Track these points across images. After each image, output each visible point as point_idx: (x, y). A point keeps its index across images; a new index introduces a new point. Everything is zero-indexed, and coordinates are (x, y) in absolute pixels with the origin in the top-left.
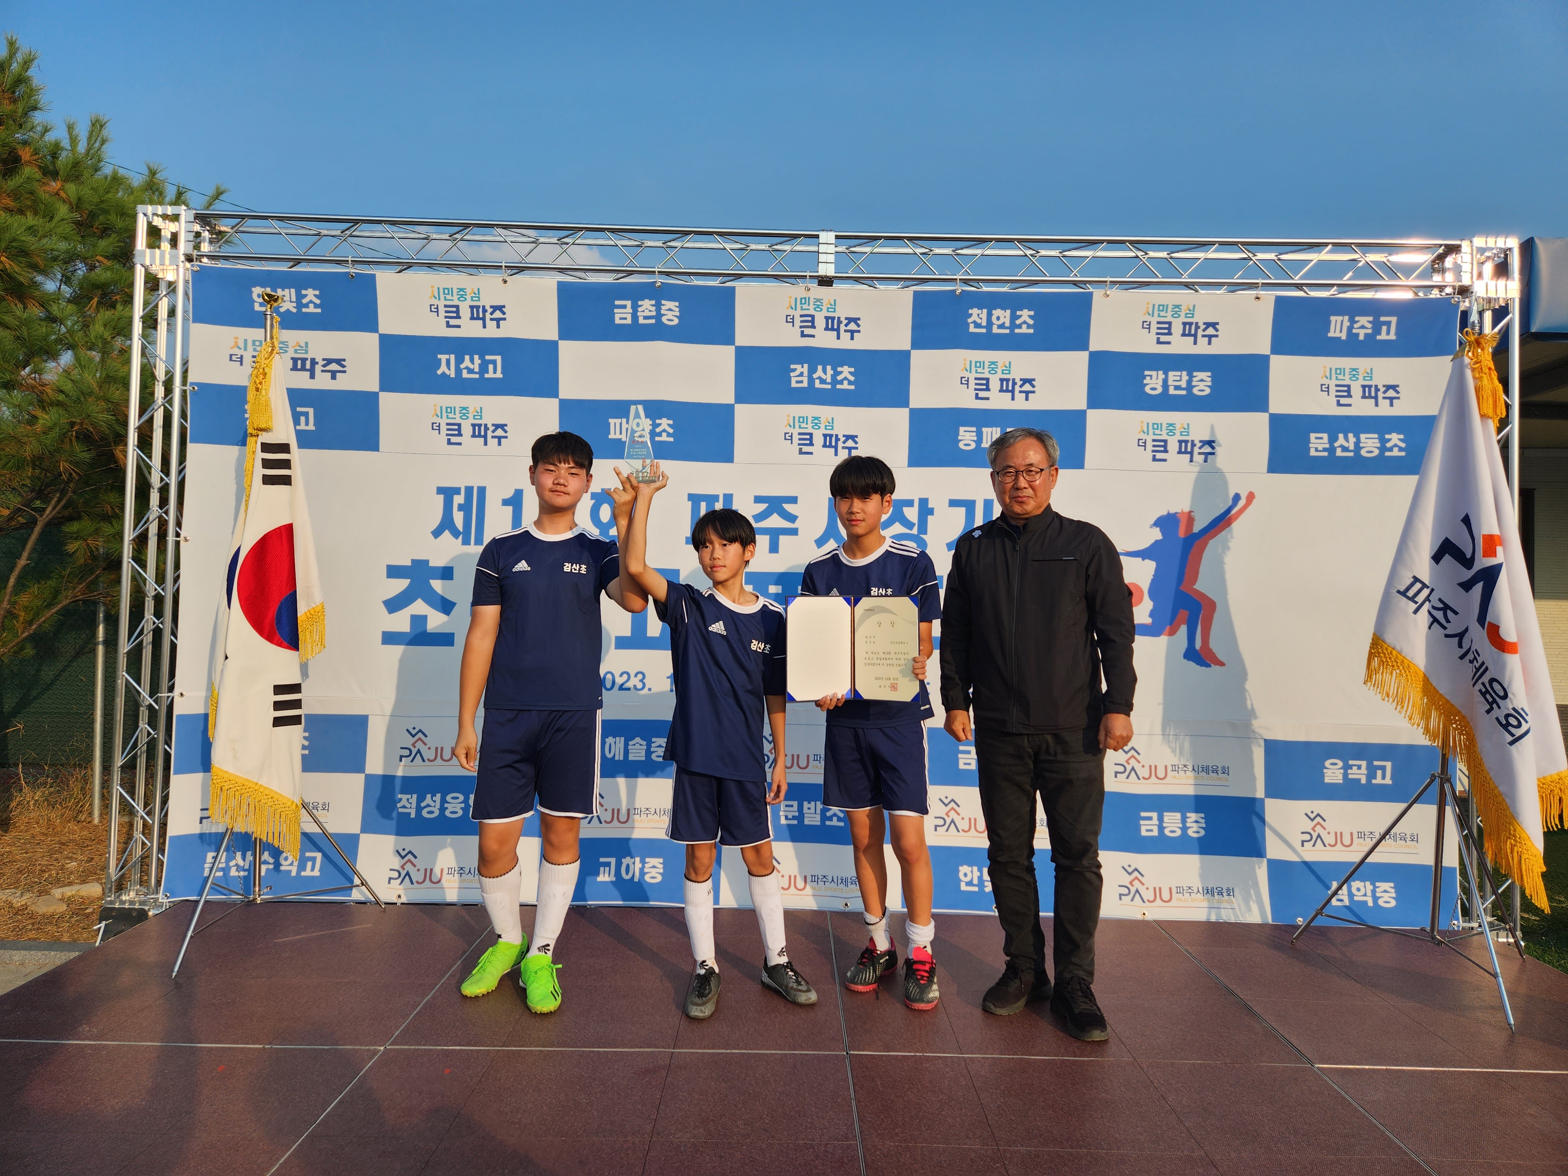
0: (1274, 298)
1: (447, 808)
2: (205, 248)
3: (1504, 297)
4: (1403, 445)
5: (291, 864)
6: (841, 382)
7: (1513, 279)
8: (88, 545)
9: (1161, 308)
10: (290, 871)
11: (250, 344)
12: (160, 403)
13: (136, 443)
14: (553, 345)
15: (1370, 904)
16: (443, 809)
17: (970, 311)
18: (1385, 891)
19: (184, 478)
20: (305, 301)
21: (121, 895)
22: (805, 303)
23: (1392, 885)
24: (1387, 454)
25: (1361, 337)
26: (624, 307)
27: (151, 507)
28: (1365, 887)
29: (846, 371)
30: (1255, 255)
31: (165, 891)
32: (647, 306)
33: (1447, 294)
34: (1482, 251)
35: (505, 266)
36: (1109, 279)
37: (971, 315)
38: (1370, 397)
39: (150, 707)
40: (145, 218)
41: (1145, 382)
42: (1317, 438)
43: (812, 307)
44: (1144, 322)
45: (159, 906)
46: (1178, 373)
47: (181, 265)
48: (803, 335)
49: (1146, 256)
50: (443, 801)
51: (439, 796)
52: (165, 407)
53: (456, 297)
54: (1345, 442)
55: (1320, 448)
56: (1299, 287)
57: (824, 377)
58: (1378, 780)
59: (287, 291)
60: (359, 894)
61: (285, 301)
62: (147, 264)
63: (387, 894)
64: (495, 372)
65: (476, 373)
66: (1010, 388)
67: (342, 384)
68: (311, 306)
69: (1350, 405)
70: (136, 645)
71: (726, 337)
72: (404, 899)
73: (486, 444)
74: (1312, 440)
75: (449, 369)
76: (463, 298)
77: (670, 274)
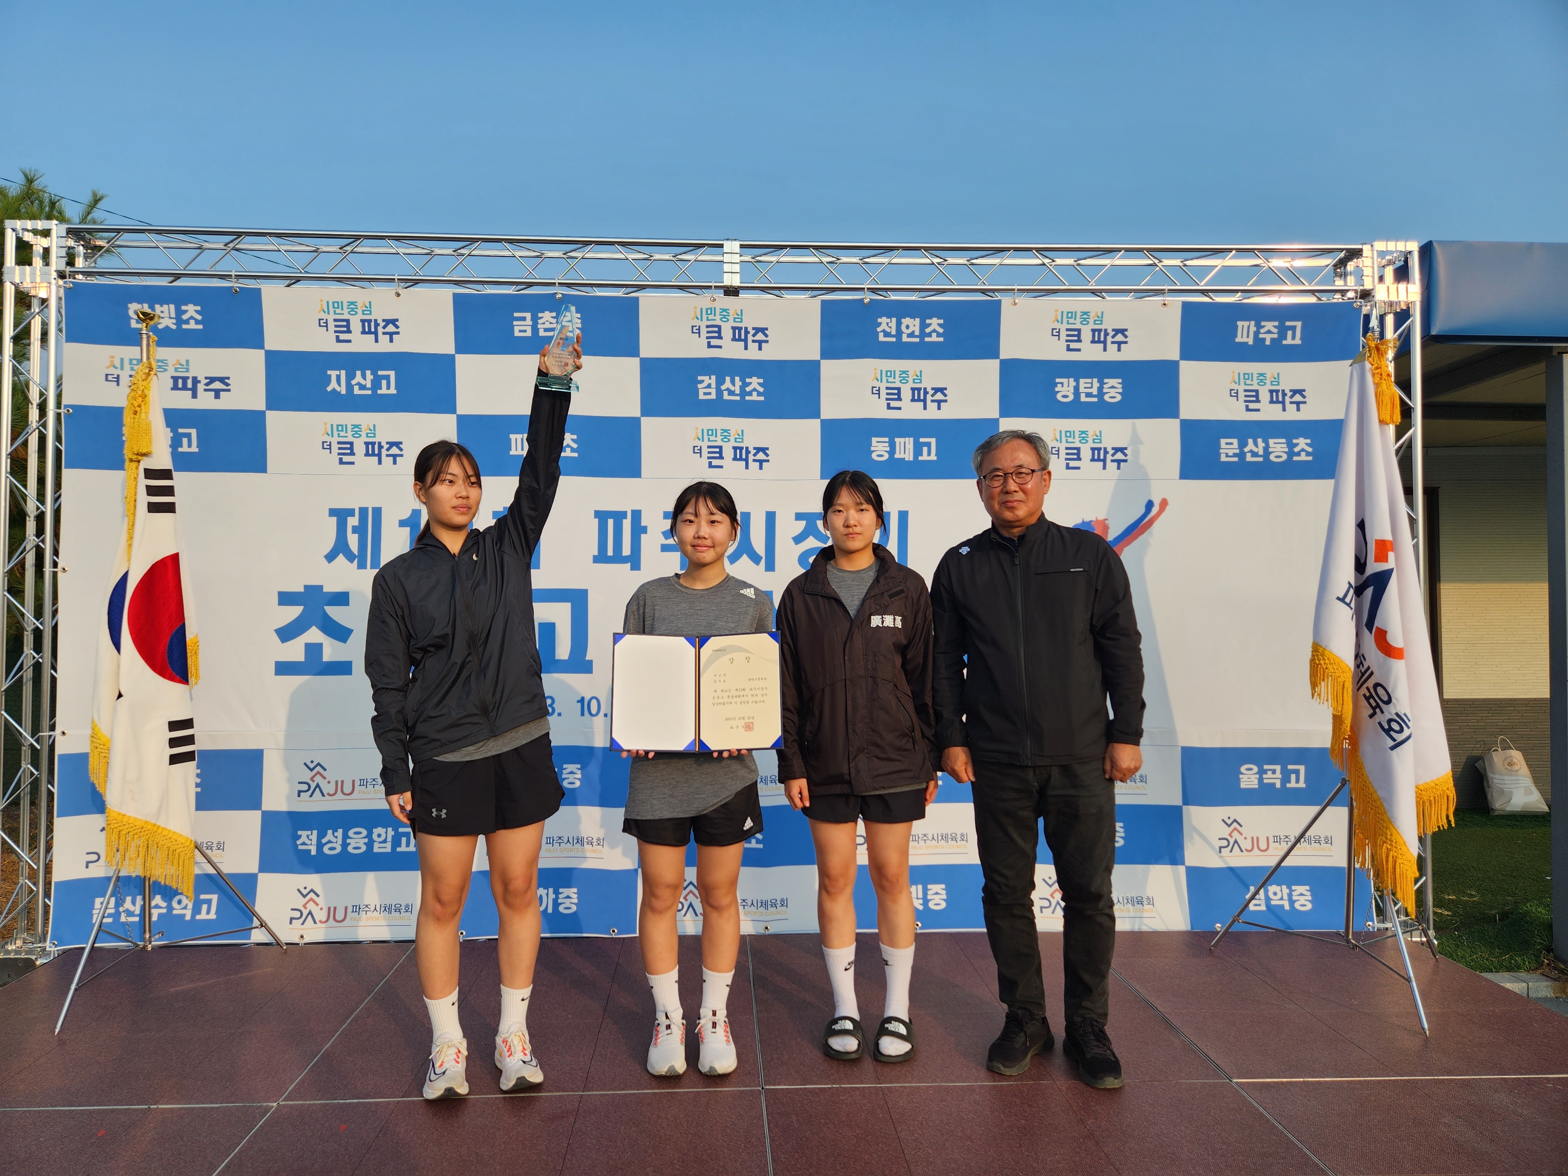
0: (1181, 303)
1: (349, 844)
2: (80, 263)
3: (1405, 300)
4: (1310, 450)
5: (185, 908)
6: (750, 394)
7: (1414, 283)
9: (1070, 315)
10: (184, 915)
11: (126, 363)
12: (35, 427)
13: (9, 470)
14: (450, 359)
15: (1287, 907)
16: (345, 845)
17: (879, 320)
18: (1302, 895)
19: (59, 506)
20: (185, 317)
21: (7, 943)
22: (711, 314)
23: (1308, 888)
24: (1295, 458)
25: (1268, 342)
26: (524, 319)
27: (27, 536)
28: (1281, 891)
29: (755, 382)
30: (1161, 261)
31: (52, 939)
32: (547, 317)
33: (1349, 299)
34: (1382, 254)
35: (398, 279)
36: (1015, 287)
37: (880, 324)
38: (1277, 402)
40: (14, 234)
41: (1057, 389)
42: (1227, 444)
43: (718, 317)
44: (1053, 329)
45: (47, 955)
46: (1089, 380)
47: (53, 282)
48: (710, 346)
49: (1054, 263)
50: (345, 836)
51: (340, 831)
52: (40, 432)
53: (346, 311)
54: (1254, 447)
55: (1231, 454)
56: (1204, 292)
57: (732, 388)
58: (1292, 784)
59: (165, 307)
60: (258, 936)
61: (163, 318)
62: (17, 281)
63: (288, 934)
64: (388, 388)
65: (368, 389)
66: (922, 398)
67: (226, 403)
68: (192, 322)
69: (1258, 410)
70: (15, 682)
71: (631, 348)
72: (307, 940)
73: (380, 462)
74: (1223, 445)
75: (340, 386)
76: (353, 311)
77: (571, 286)
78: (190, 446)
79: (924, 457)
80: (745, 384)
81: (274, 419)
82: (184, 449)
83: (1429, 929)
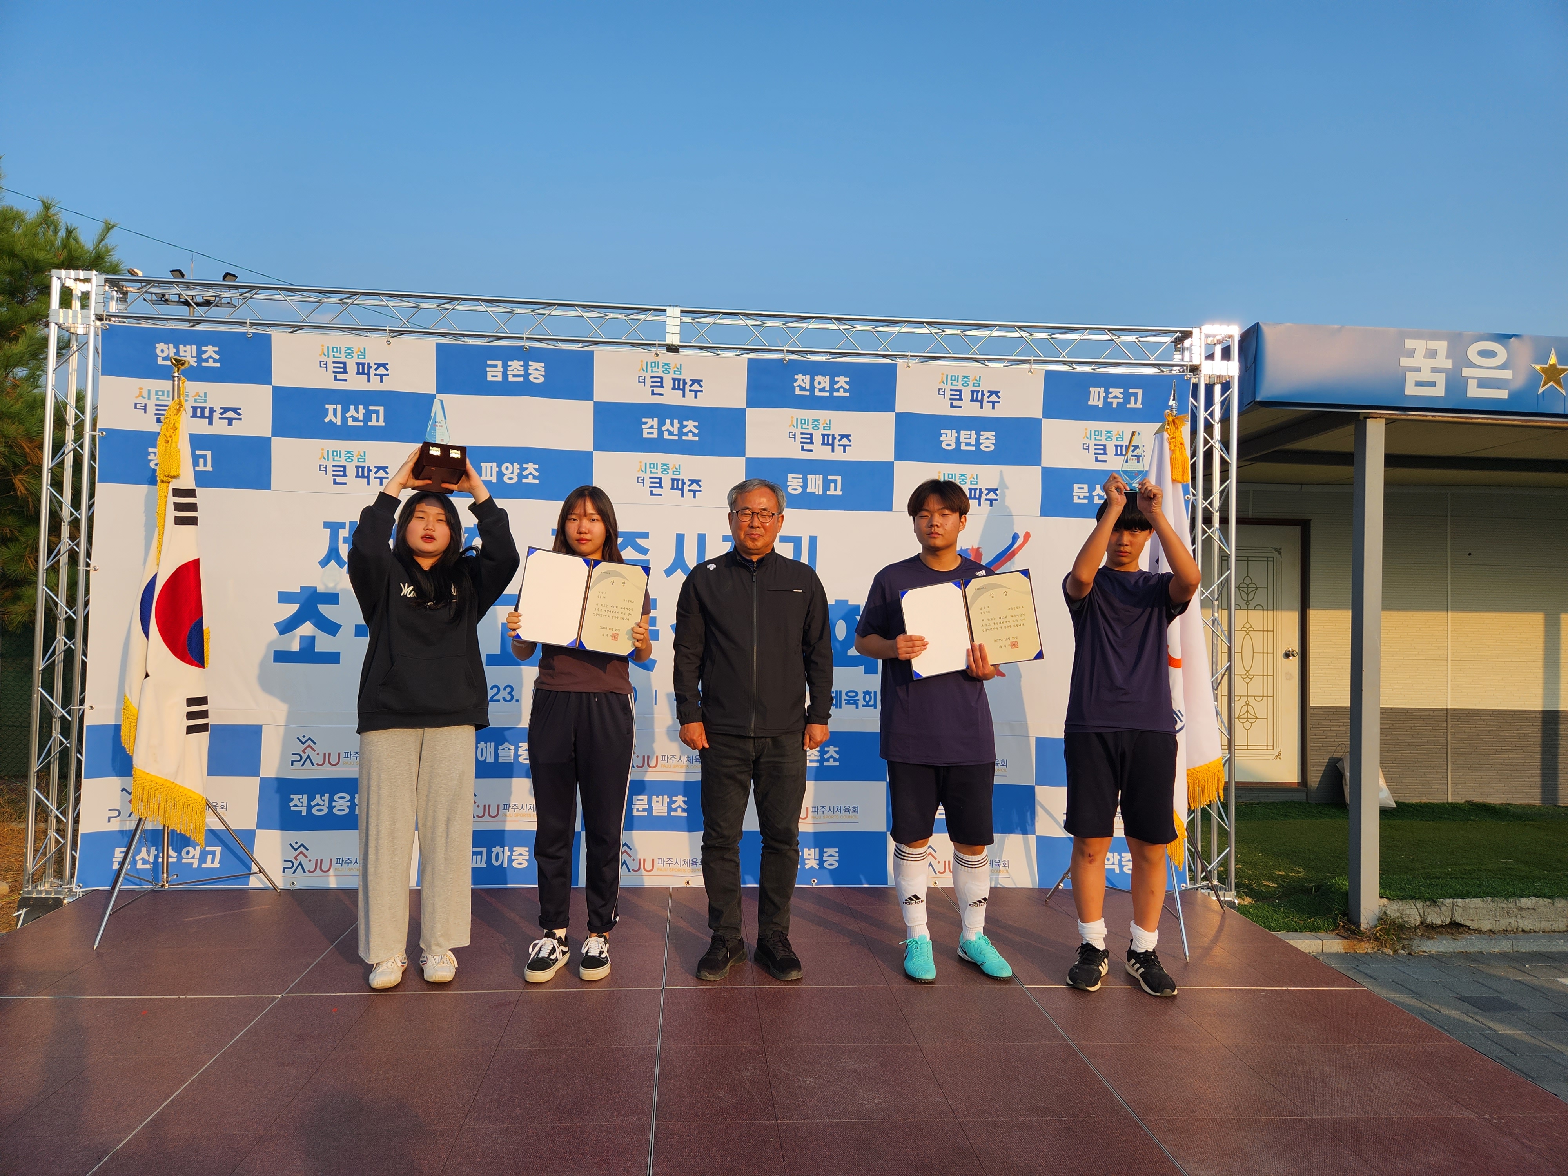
0: (1044, 371)
1: (335, 806)
2: (114, 307)
5: (193, 858)
6: (687, 434)
7: (1234, 361)
10: (192, 864)
11: (153, 393)
12: (71, 447)
13: (49, 483)
14: (431, 398)
15: (1117, 871)
16: (331, 807)
17: (796, 377)
19: (93, 513)
20: (204, 356)
21: (37, 886)
22: (655, 367)
25: (1115, 406)
26: (496, 366)
27: (62, 539)
29: (691, 425)
30: (1029, 336)
31: (77, 882)
32: (516, 367)
33: (1181, 372)
34: (1208, 336)
35: (389, 330)
36: (909, 354)
37: (797, 380)
38: (1121, 455)
39: (63, 718)
40: (58, 281)
41: (941, 439)
43: (660, 370)
44: (939, 389)
45: (72, 895)
46: (969, 432)
47: (92, 323)
48: (653, 394)
49: (941, 335)
50: (331, 800)
52: (76, 450)
53: (343, 355)
55: (1081, 497)
56: (1065, 363)
57: (671, 429)
59: (188, 347)
60: (256, 882)
61: (186, 357)
62: (61, 322)
63: (283, 882)
64: (378, 420)
65: (360, 421)
66: (830, 442)
67: (238, 429)
68: (211, 360)
69: (1105, 461)
70: (50, 664)
71: (586, 393)
72: (298, 886)
74: (1076, 489)
75: (336, 418)
76: (349, 355)
77: (537, 340)
78: (205, 465)
79: (831, 492)
80: (682, 426)
81: (278, 444)
82: (201, 468)
83: (1231, 891)
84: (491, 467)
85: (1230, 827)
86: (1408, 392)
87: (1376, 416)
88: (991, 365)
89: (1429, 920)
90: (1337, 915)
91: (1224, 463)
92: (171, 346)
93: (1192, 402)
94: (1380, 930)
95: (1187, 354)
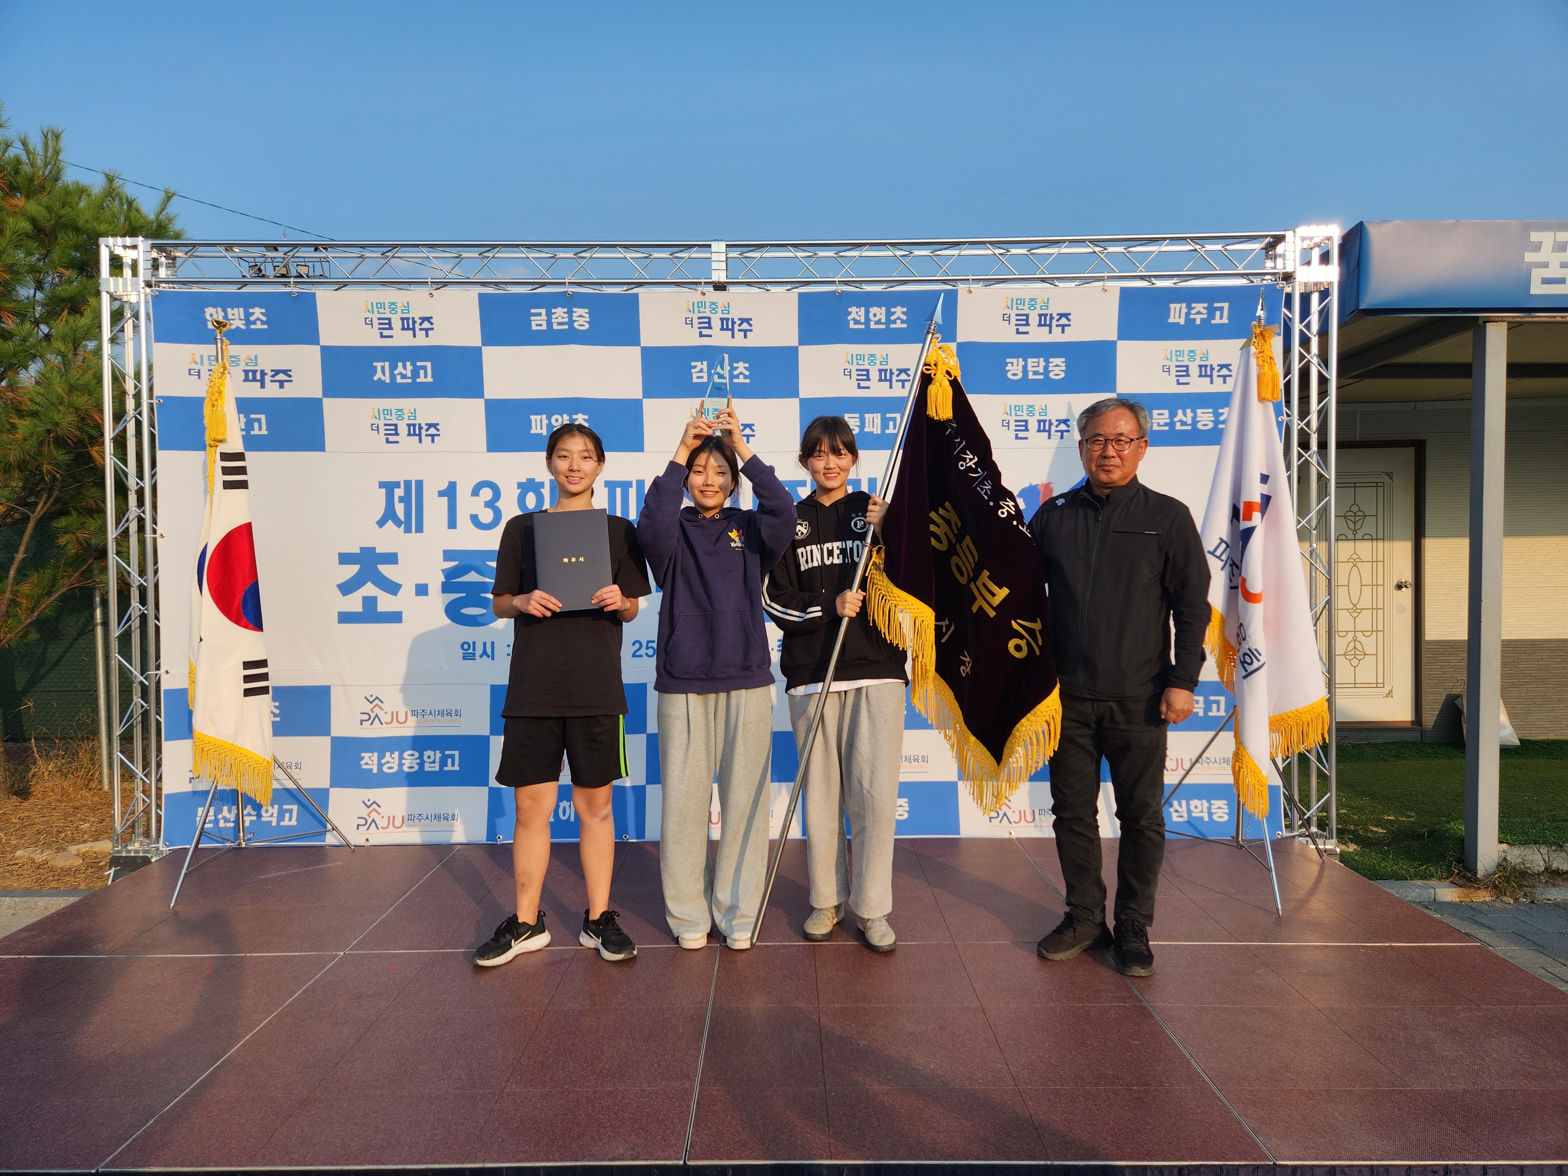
0: (1119, 289)
1: (404, 764)
2: (163, 273)
3: (1325, 281)
5: (271, 816)
6: (738, 377)
7: (1333, 265)
8: (77, 538)
9: (1019, 302)
10: (271, 822)
11: (205, 359)
12: (132, 415)
13: (112, 452)
14: (478, 351)
15: (1206, 819)
16: (401, 765)
17: (850, 310)
18: (1220, 808)
19: (156, 482)
20: (252, 318)
21: (127, 845)
22: (702, 307)
23: (1225, 802)
24: (1221, 426)
25: (1198, 322)
27: (130, 506)
28: (1202, 804)
29: (741, 366)
30: (1101, 250)
31: (164, 841)
32: (560, 313)
33: (1273, 281)
34: (1304, 240)
35: (431, 282)
36: (971, 277)
37: (850, 313)
38: (1206, 376)
39: (141, 683)
40: (107, 249)
41: (1007, 368)
42: (1159, 414)
43: (708, 310)
44: (1004, 315)
45: (160, 854)
46: (1037, 360)
47: (142, 290)
48: (701, 335)
49: (1004, 255)
50: (401, 758)
51: (397, 753)
52: (136, 418)
53: (388, 311)
54: (1184, 417)
55: (1162, 423)
56: (1142, 278)
58: (1214, 713)
59: (236, 310)
60: (331, 839)
61: (234, 320)
62: (112, 290)
63: (356, 838)
64: (426, 377)
65: (409, 378)
66: (888, 378)
67: (290, 392)
68: (258, 322)
69: (1188, 384)
70: (125, 630)
71: (632, 338)
72: (372, 842)
73: (420, 441)
75: (384, 375)
76: (393, 310)
77: (580, 284)
78: (260, 429)
79: (890, 430)
81: (329, 405)
82: (256, 432)
83: (1332, 839)
84: (541, 420)
85: (1330, 771)
86: (1533, 291)
87: (1497, 319)
88: (1061, 285)
89: (1555, 866)
90: (1451, 862)
91: (1323, 381)
92: (219, 309)
93: (1285, 313)
94: (1500, 877)
95: (1279, 261)
